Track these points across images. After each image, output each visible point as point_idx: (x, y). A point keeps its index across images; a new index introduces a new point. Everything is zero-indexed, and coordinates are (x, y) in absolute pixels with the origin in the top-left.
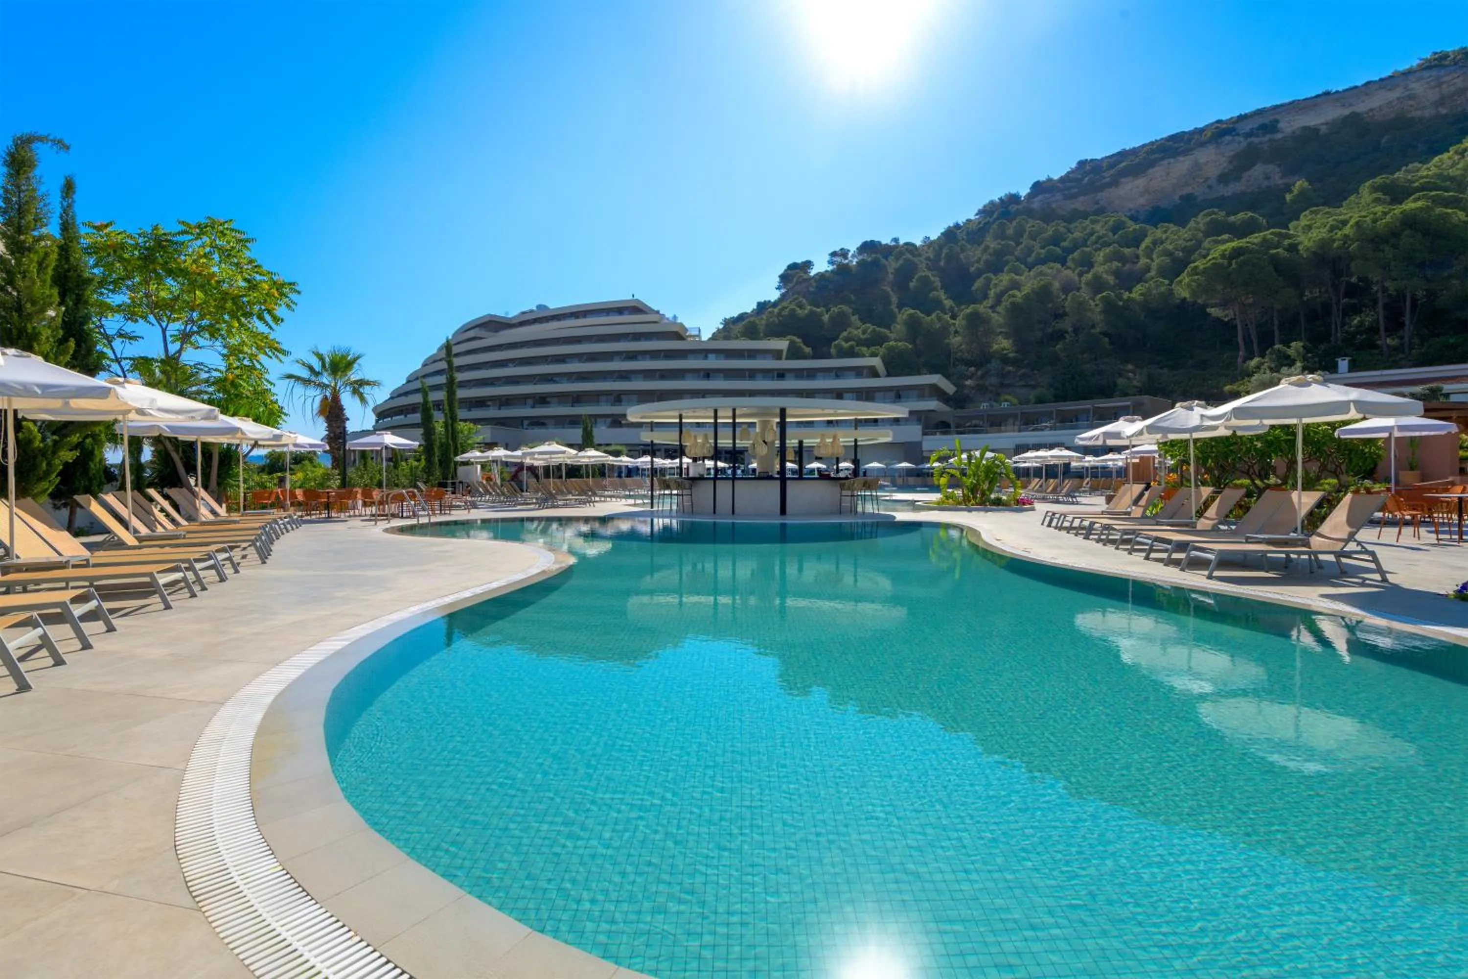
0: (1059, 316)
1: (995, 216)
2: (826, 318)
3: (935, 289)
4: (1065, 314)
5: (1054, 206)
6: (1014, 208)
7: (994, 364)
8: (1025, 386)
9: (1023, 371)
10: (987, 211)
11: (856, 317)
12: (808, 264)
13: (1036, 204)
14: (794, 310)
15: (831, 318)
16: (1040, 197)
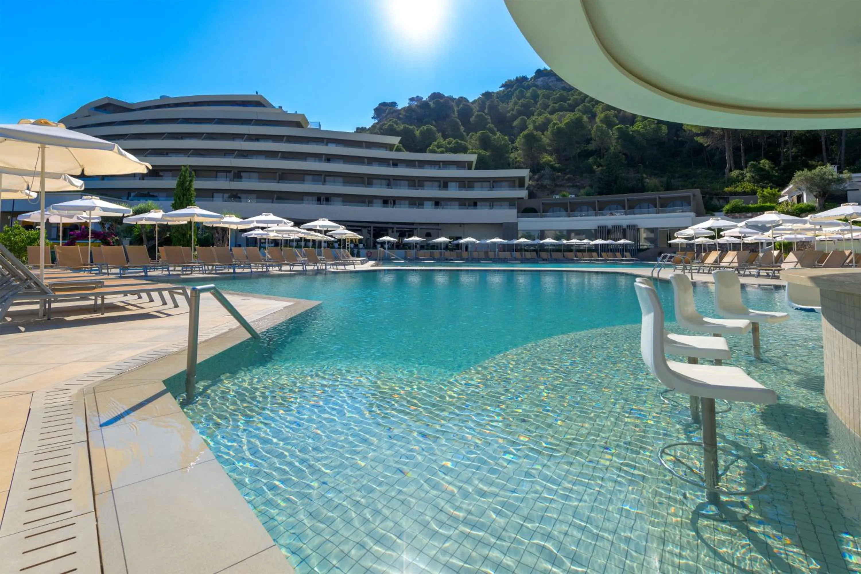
0: (589, 141)
1: (514, 87)
2: (417, 133)
3: (489, 123)
4: (591, 139)
5: (550, 84)
6: (525, 84)
7: (547, 171)
8: (573, 186)
9: (568, 176)
10: (507, 85)
11: (440, 134)
12: (394, 104)
13: (540, 82)
14: (392, 125)
15: (422, 133)
16: (542, 79)
